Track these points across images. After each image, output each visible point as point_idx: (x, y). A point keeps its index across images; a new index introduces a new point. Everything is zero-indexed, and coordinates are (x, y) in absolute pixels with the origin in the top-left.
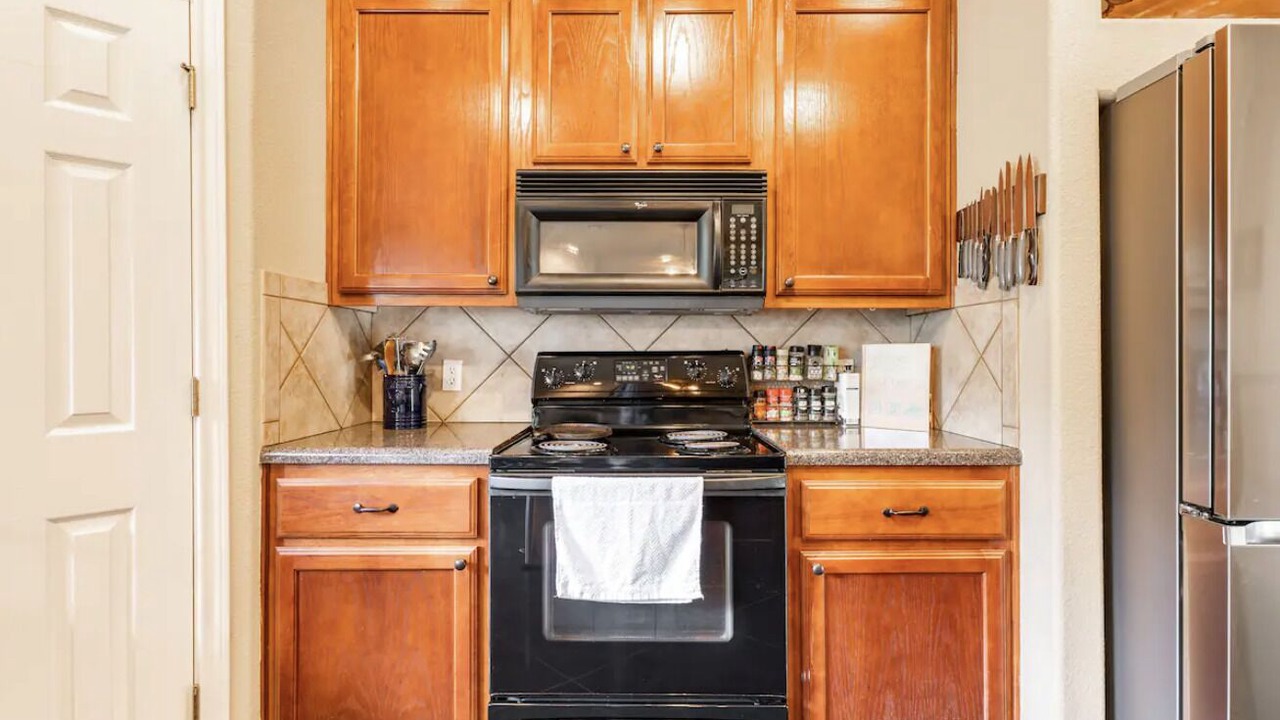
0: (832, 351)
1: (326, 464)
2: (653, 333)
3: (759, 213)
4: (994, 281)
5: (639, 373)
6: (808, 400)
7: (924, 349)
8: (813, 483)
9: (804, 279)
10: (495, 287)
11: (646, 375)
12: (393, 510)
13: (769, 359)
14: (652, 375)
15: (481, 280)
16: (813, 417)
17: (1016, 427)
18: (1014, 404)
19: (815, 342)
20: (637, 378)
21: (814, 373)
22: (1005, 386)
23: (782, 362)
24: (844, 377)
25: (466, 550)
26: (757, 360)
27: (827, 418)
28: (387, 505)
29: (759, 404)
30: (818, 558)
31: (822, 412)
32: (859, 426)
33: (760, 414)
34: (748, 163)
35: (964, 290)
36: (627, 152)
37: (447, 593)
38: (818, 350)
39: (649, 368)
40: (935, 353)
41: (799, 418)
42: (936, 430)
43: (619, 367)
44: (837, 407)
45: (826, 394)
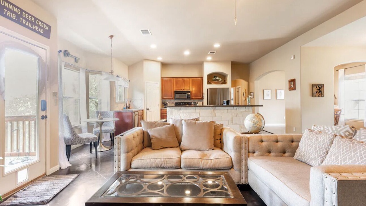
2: (183, 101)
3: (190, 94)
5: (182, 104)
9: (193, 98)
10: (173, 98)
21: (195, 104)
24: (197, 104)
26: (191, 103)
34: (189, 90)
36: (182, 89)
38: (195, 102)
40: (202, 102)
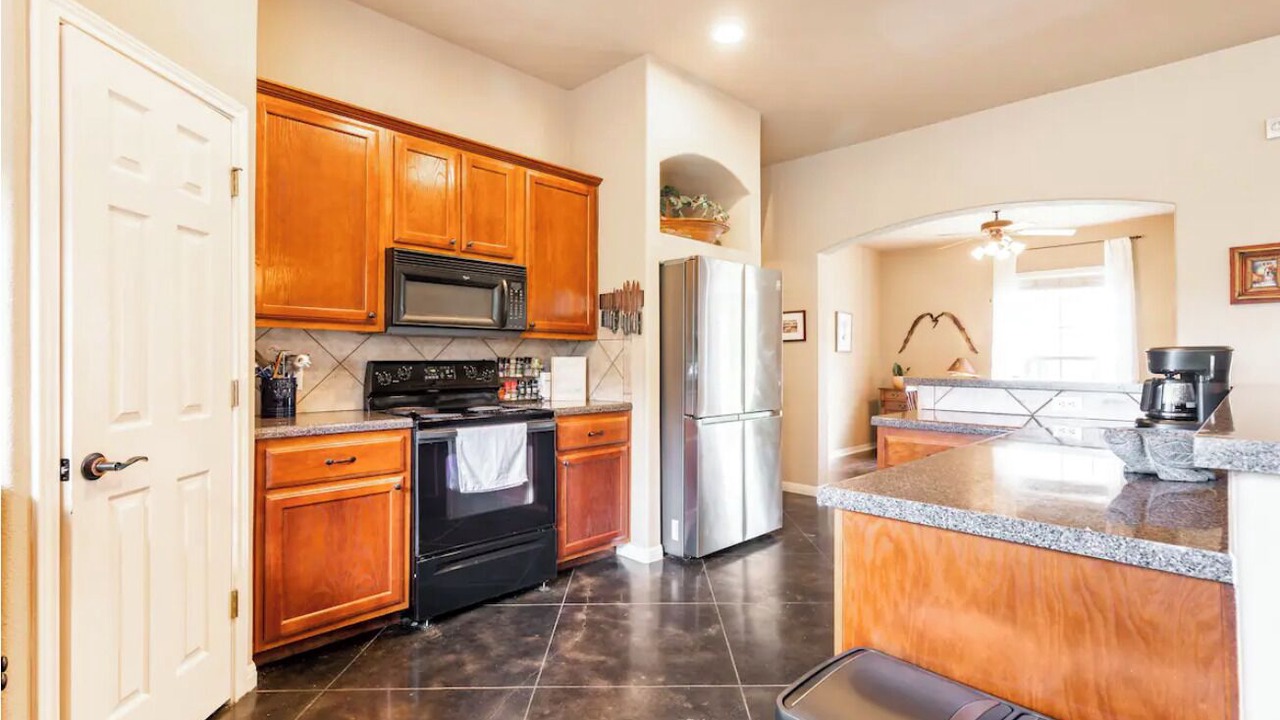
0: (536, 361)
1: (305, 436)
2: (439, 349)
3: (523, 288)
4: (620, 330)
5: (438, 374)
6: (525, 388)
7: (583, 360)
8: (564, 424)
9: (538, 323)
10: (371, 319)
11: (442, 376)
12: (353, 460)
13: (507, 364)
14: (446, 375)
15: (362, 313)
16: (527, 397)
17: (630, 394)
18: (629, 384)
19: (528, 355)
20: (437, 377)
21: (528, 373)
22: (626, 378)
23: (512, 367)
24: (543, 374)
25: (397, 480)
26: (501, 365)
27: (534, 397)
28: (349, 458)
29: (501, 391)
30: (565, 459)
31: (531, 394)
32: (550, 401)
33: (501, 397)
34: (510, 259)
35: (603, 333)
36: (453, 243)
37: (385, 506)
38: (529, 360)
39: (444, 371)
40: (587, 361)
41: (520, 398)
42: (588, 400)
43: (426, 370)
44: (538, 391)
45: (533, 384)
